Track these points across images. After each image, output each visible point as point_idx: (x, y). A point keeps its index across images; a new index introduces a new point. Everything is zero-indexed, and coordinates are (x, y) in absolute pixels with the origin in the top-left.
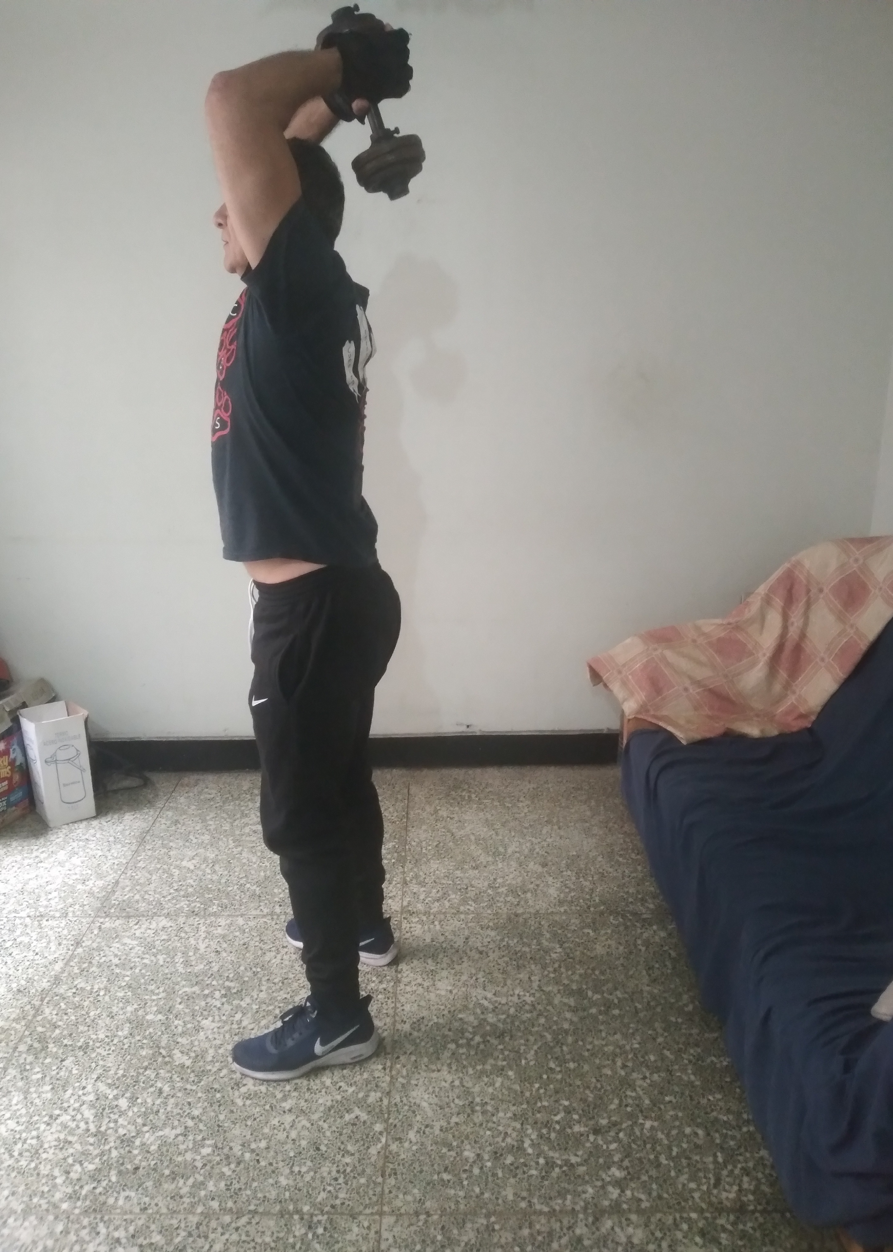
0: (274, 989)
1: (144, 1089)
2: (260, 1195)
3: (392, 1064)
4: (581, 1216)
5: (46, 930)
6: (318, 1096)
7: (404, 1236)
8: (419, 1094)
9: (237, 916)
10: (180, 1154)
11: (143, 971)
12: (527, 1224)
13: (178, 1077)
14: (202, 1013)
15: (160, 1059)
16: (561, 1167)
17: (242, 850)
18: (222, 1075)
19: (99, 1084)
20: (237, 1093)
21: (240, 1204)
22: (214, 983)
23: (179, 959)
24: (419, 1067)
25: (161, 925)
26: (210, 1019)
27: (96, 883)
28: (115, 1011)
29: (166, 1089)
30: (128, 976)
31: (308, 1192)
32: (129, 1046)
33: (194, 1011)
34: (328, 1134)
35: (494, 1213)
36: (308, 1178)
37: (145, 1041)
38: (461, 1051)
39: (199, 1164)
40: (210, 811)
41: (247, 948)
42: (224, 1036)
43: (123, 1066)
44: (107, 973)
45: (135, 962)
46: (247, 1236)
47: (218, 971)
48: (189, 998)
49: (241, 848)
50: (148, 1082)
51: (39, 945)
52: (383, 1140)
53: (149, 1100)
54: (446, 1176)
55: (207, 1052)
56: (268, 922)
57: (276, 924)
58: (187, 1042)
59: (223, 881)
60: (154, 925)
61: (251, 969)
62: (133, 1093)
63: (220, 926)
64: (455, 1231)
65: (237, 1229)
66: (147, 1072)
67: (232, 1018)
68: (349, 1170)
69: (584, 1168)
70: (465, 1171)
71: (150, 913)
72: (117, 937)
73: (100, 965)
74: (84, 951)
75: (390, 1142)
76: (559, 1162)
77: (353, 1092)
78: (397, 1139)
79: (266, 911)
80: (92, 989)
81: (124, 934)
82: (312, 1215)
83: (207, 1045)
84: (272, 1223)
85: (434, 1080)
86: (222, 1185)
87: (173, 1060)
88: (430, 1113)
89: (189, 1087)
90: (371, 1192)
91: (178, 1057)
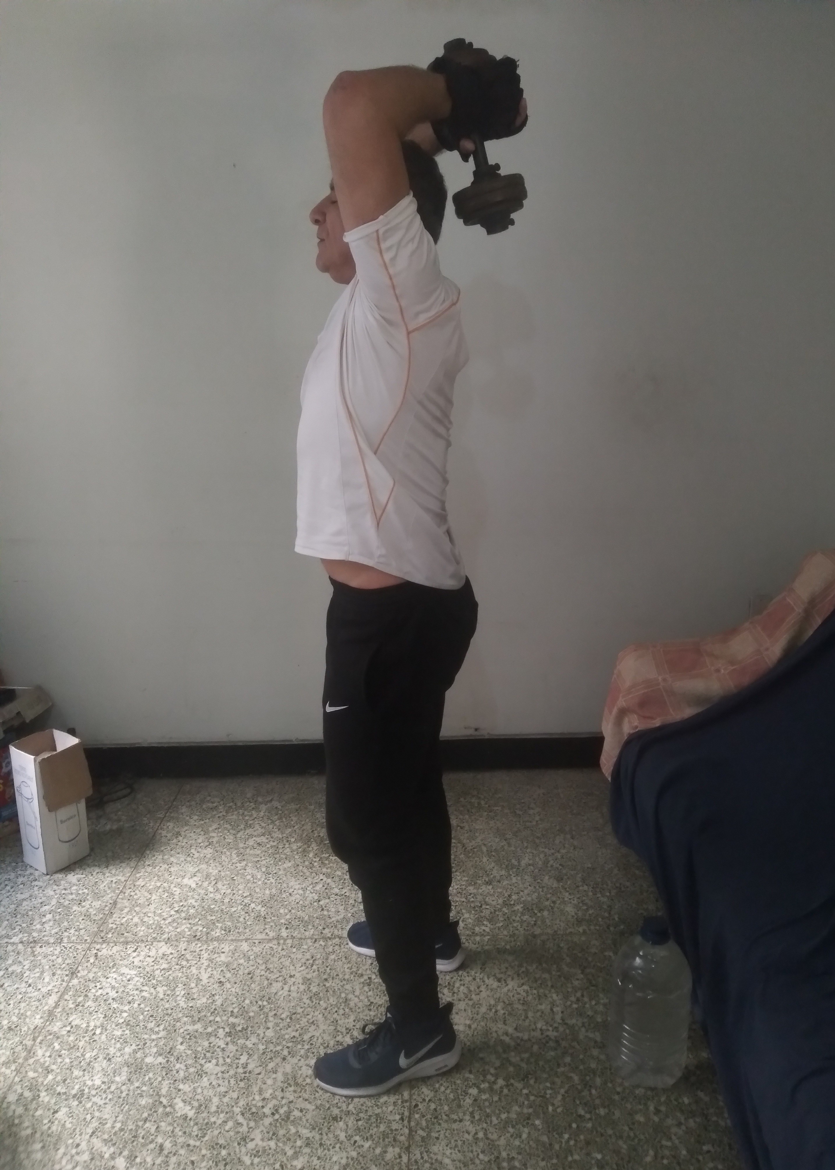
0: (281, 1025)
1: (144, 1145)
3: (410, 1114)
5: (39, 958)
6: (331, 1152)
8: (441, 1148)
9: (242, 940)
11: (142, 1006)
13: (180, 1130)
14: (205, 1055)
15: (161, 1110)
17: (246, 865)
18: (227, 1128)
19: (94, 1140)
20: (244, 1150)
22: (218, 1019)
23: (180, 991)
24: (440, 1117)
25: (161, 952)
26: (214, 1061)
27: (93, 904)
28: (112, 1053)
29: (168, 1145)
30: (125, 1011)
32: (127, 1094)
33: (196, 1052)
37: (144, 1088)
38: (484, 1097)
40: (213, 821)
41: (252, 978)
42: (229, 1081)
43: (120, 1118)
44: (104, 1007)
45: (133, 995)
47: (222, 1005)
48: (192, 1036)
49: (245, 863)
50: (149, 1137)
51: (32, 976)
53: (149, 1159)
55: (210, 1101)
56: (275, 947)
57: (283, 949)
58: (189, 1089)
59: (227, 900)
60: (153, 953)
61: (257, 1002)
62: (131, 1151)
63: (223, 952)
66: (148, 1125)
67: (237, 1061)
71: (149, 938)
72: (115, 965)
73: (96, 1000)
74: (80, 982)
77: (370, 1147)
79: (272, 934)
80: (88, 1026)
81: (121, 962)
83: (211, 1093)
85: (456, 1132)
87: (175, 1110)
89: (192, 1142)
91: (179, 1107)
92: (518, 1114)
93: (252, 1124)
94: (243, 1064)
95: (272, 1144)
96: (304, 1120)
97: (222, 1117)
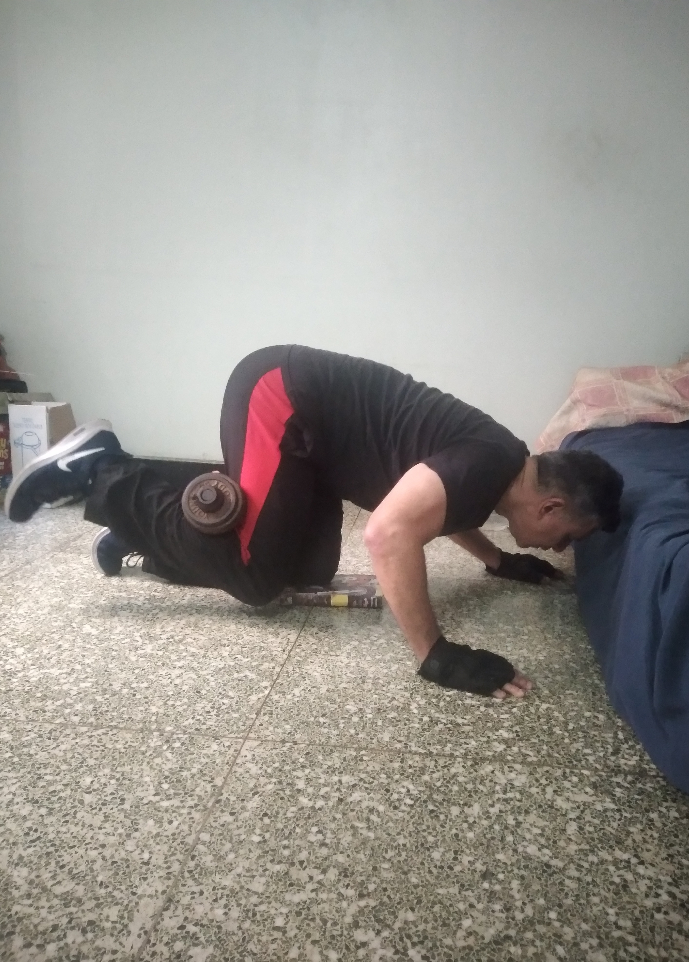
1: (45, 644)
2: (124, 716)
3: (292, 648)
4: (460, 760)
6: (211, 661)
7: (264, 756)
8: (313, 668)
10: (57, 685)
12: (399, 759)
13: (81, 640)
15: (69, 629)
16: (445, 724)
18: (123, 642)
20: (133, 653)
21: (102, 720)
24: (318, 652)
26: (129, 611)
29: (66, 646)
30: (64, 583)
31: (176, 718)
32: (44, 620)
34: (213, 684)
35: (365, 749)
36: (180, 709)
38: (363, 646)
39: (73, 693)
43: (31, 630)
46: (99, 742)
50: (51, 641)
52: (267, 692)
53: (46, 652)
54: (322, 720)
62: (32, 646)
64: (320, 757)
65: (90, 737)
66: (54, 635)
68: (223, 707)
69: (471, 728)
70: (343, 718)
75: (273, 693)
76: (445, 721)
77: (248, 661)
78: (280, 692)
82: (173, 734)
84: (128, 736)
85: (330, 661)
86: (91, 707)
88: (320, 679)
89: (88, 646)
90: (241, 723)
91: (87, 629)
92: (391, 657)
93: (147, 642)
95: (160, 653)
96: (195, 644)
97: (122, 636)
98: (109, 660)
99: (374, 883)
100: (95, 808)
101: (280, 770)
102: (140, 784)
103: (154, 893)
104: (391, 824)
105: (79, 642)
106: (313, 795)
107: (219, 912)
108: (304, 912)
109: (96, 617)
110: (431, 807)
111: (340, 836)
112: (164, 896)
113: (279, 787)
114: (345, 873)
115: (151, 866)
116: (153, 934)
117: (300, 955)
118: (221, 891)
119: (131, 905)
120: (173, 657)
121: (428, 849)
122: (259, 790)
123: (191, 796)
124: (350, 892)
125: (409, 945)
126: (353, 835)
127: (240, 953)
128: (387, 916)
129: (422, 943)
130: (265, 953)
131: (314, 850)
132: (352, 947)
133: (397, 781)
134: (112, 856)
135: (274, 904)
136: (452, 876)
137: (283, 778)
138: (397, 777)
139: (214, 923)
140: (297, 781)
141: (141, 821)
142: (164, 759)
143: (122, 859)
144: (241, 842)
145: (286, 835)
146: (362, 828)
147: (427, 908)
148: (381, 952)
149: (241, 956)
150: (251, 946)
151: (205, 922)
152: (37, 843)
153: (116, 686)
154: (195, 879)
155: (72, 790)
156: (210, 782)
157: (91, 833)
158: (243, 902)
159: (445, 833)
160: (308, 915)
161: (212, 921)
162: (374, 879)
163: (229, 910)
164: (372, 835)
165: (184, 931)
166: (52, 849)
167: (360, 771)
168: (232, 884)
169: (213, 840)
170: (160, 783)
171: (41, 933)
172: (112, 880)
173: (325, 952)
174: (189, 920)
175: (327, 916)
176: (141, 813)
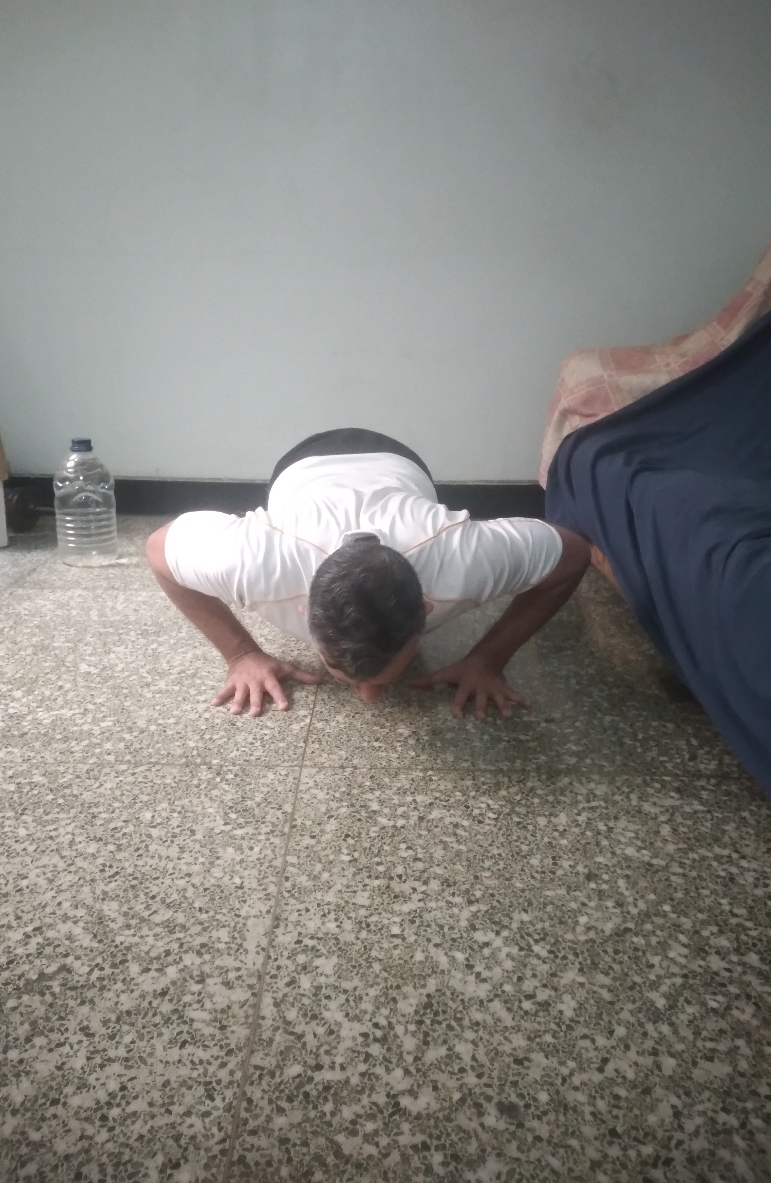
1: (43, 686)
2: (162, 752)
4: (533, 774)
7: (327, 781)
10: (76, 725)
11: (54, 619)
12: (470, 777)
13: (82, 679)
14: (114, 643)
15: (64, 669)
16: (509, 742)
18: (131, 679)
20: (146, 690)
21: (139, 757)
22: (130, 627)
23: (94, 613)
25: (77, 594)
26: (123, 647)
27: (12, 569)
29: (68, 686)
30: (36, 621)
31: (219, 751)
33: (105, 642)
36: (221, 742)
37: (49, 658)
39: (96, 732)
42: (137, 656)
44: (15, 618)
45: (46, 613)
46: (144, 778)
47: (136, 620)
48: (102, 634)
50: (48, 682)
52: (308, 721)
53: (47, 693)
54: (376, 744)
55: (116, 665)
58: (95, 659)
60: (69, 593)
62: (30, 688)
63: (140, 596)
64: (387, 780)
65: (134, 774)
66: (49, 676)
67: (147, 647)
68: (267, 738)
69: (536, 743)
71: (66, 587)
72: (29, 598)
73: (7, 615)
75: (316, 722)
76: (506, 739)
78: (322, 720)
81: (36, 597)
82: (221, 766)
83: (117, 661)
84: (175, 771)
86: (122, 745)
87: (78, 669)
89: (93, 685)
90: (291, 753)
91: (84, 668)
93: (157, 677)
94: (152, 649)
95: (176, 688)
96: (211, 677)
97: (126, 674)
98: (122, 698)
99: (480, 890)
100: (166, 841)
101: (349, 794)
102: (204, 816)
103: (259, 914)
104: (479, 837)
105: (81, 682)
106: (391, 815)
107: (332, 926)
108: (418, 920)
109: (89, 655)
110: (516, 819)
111: (432, 851)
112: (270, 915)
113: (353, 809)
114: (447, 883)
115: (245, 890)
116: (271, 950)
117: (427, 958)
118: (326, 907)
119: (239, 926)
120: (193, 692)
121: (525, 857)
122: (333, 814)
123: (263, 823)
124: (458, 900)
125: (532, 942)
126: (444, 849)
127: (366, 960)
128: (503, 918)
129: (543, 939)
130: (391, 958)
131: (409, 864)
132: (476, 947)
133: (474, 798)
134: (202, 884)
135: (384, 914)
136: (556, 880)
137: (354, 801)
138: (473, 794)
139: (330, 936)
140: (370, 803)
141: (220, 849)
142: (222, 791)
143: (214, 885)
144: (331, 862)
145: (376, 852)
146: (451, 842)
147: (540, 909)
148: (505, 950)
149: (368, 962)
150: (374, 953)
151: (320, 935)
152: (117, 877)
153: (142, 724)
154: (296, 898)
155: (134, 826)
156: (279, 809)
157: (170, 865)
158: (352, 915)
159: (538, 842)
160: (422, 922)
161: (327, 934)
162: (478, 886)
163: (341, 922)
164: (463, 848)
165: (302, 945)
166: (134, 882)
167: (432, 790)
168: (335, 900)
169: (301, 862)
170: (226, 814)
171: (155, 958)
172: (210, 905)
173: (450, 953)
174: (304, 935)
175: (441, 922)
176: (217, 842)
